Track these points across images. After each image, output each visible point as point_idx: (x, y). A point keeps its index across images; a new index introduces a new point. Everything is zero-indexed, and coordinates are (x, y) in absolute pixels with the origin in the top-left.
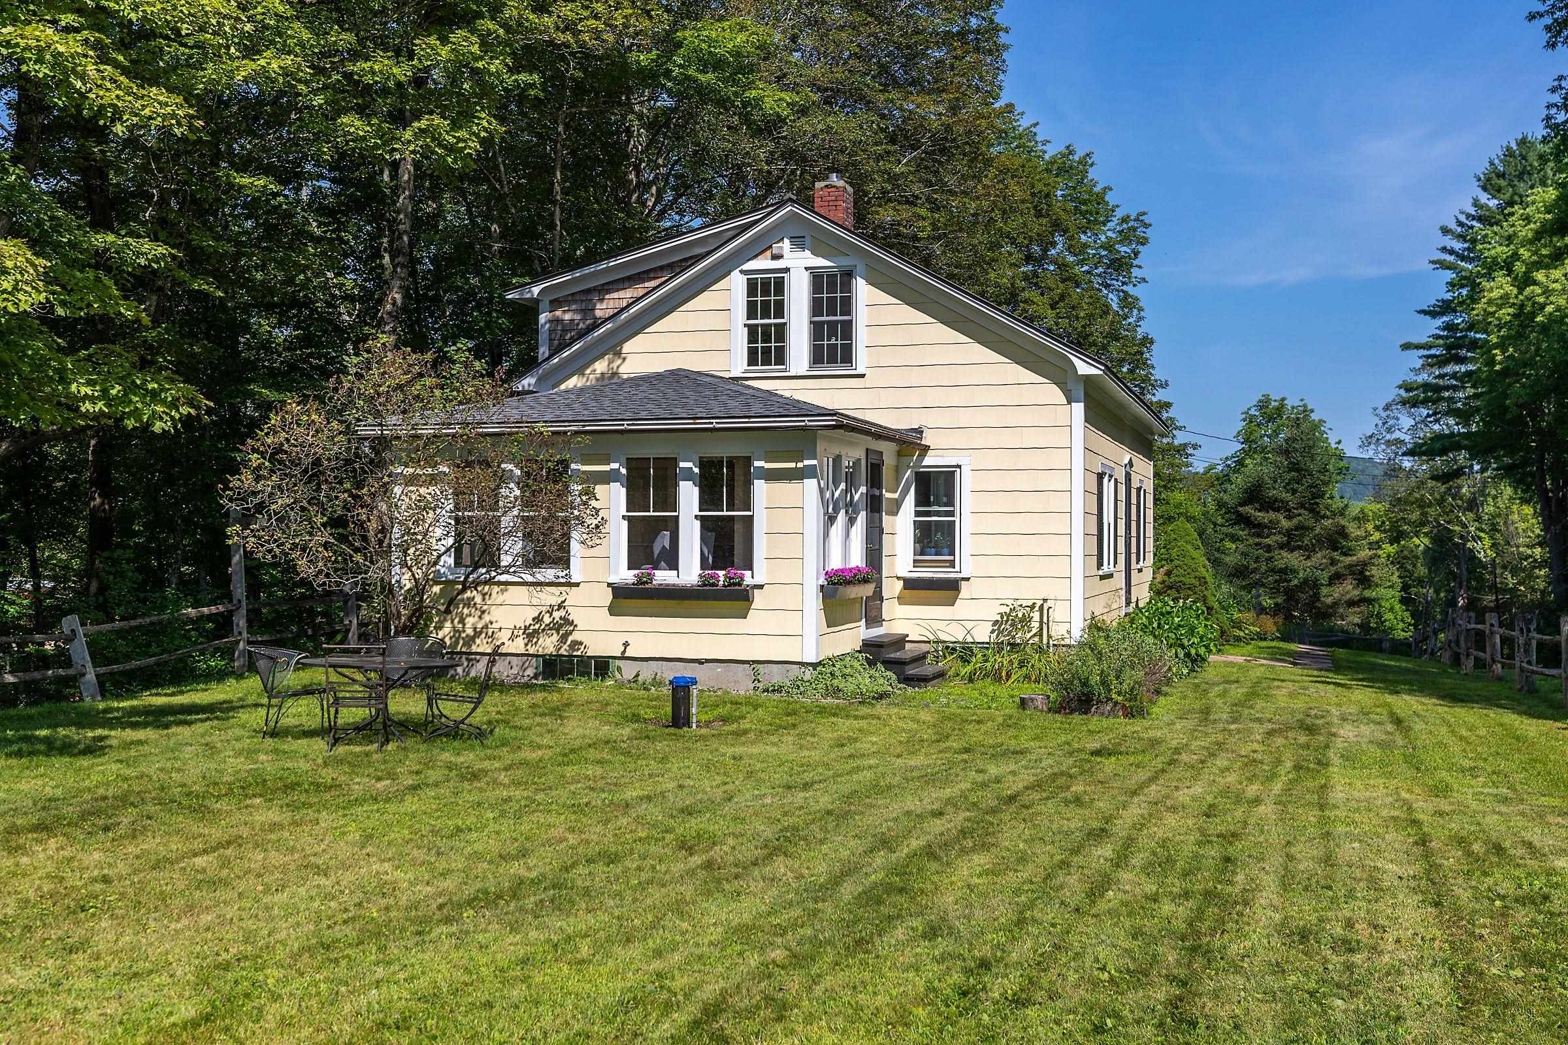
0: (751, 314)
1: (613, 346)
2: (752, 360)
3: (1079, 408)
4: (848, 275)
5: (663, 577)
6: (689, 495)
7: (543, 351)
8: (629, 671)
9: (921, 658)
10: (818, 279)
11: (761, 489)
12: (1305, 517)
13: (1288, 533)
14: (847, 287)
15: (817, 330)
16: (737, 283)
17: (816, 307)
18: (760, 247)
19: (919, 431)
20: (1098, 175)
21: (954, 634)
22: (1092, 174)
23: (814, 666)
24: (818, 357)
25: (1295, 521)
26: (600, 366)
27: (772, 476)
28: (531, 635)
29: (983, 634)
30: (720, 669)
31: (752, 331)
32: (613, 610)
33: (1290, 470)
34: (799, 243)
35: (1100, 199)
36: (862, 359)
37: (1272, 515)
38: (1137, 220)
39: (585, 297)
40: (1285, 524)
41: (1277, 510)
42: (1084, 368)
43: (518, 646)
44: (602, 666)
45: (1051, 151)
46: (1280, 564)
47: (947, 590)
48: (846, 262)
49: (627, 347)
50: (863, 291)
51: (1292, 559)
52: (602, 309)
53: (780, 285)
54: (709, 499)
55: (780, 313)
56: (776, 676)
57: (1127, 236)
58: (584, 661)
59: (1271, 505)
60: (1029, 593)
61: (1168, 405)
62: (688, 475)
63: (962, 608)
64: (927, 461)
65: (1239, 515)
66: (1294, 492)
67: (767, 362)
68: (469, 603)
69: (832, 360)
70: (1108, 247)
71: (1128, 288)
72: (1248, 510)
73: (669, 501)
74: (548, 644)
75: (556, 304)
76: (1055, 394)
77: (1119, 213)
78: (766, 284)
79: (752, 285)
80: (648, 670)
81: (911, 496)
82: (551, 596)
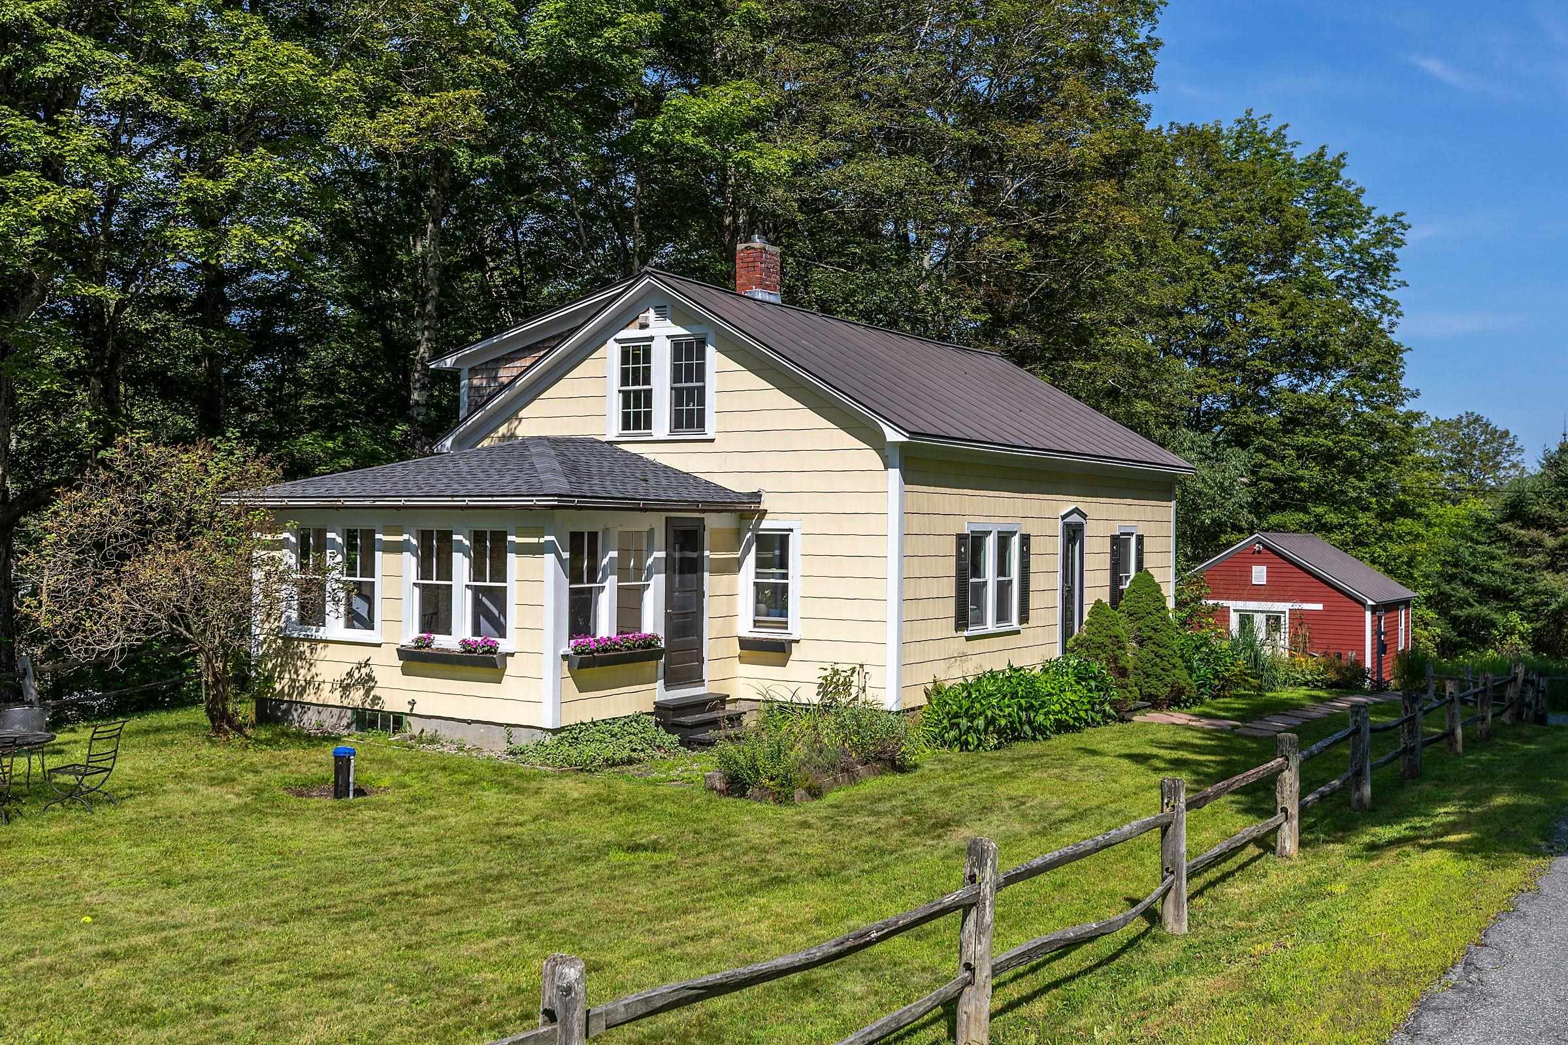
0: (625, 380)
1: (510, 412)
2: (626, 426)
3: (895, 473)
4: (702, 343)
5: (441, 641)
6: (461, 565)
7: (463, 414)
8: (415, 726)
10: (677, 347)
11: (513, 564)
14: (702, 355)
15: (678, 396)
16: (612, 351)
17: (676, 374)
18: (627, 317)
19: (758, 495)
20: (1352, 176)
22: (1345, 174)
23: (555, 732)
24: (678, 421)
25: (1561, 539)
26: (503, 430)
27: (522, 550)
28: (345, 688)
29: (810, 695)
30: (482, 729)
31: (626, 394)
32: (406, 670)
33: (1557, 485)
34: (662, 312)
35: (1353, 201)
36: (712, 423)
37: (1534, 533)
38: (1394, 220)
39: (491, 366)
42: (892, 436)
43: (335, 699)
44: (397, 721)
47: (780, 651)
48: (700, 330)
49: (521, 414)
50: (714, 358)
52: (505, 375)
53: (647, 351)
55: (647, 381)
56: (523, 739)
57: (1379, 240)
58: (386, 715)
59: (1536, 522)
60: (845, 658)
62: (461, 548)
63: (793, 670)
64: (765, 524)
65: (1500, 532)
67: (637, 427)
68: (301, 657)
69: (690, 425)
70: (1362, 250)
72: (1509, 527)
73: (446, 570)
74: (357, 697)
75: (474, 371)
76: (872, 459)
77: (1375, 214)
78: (636, 351)
79: (625, 353)
80: (430, 727)
81: (751, 560)
82: (361, 654)
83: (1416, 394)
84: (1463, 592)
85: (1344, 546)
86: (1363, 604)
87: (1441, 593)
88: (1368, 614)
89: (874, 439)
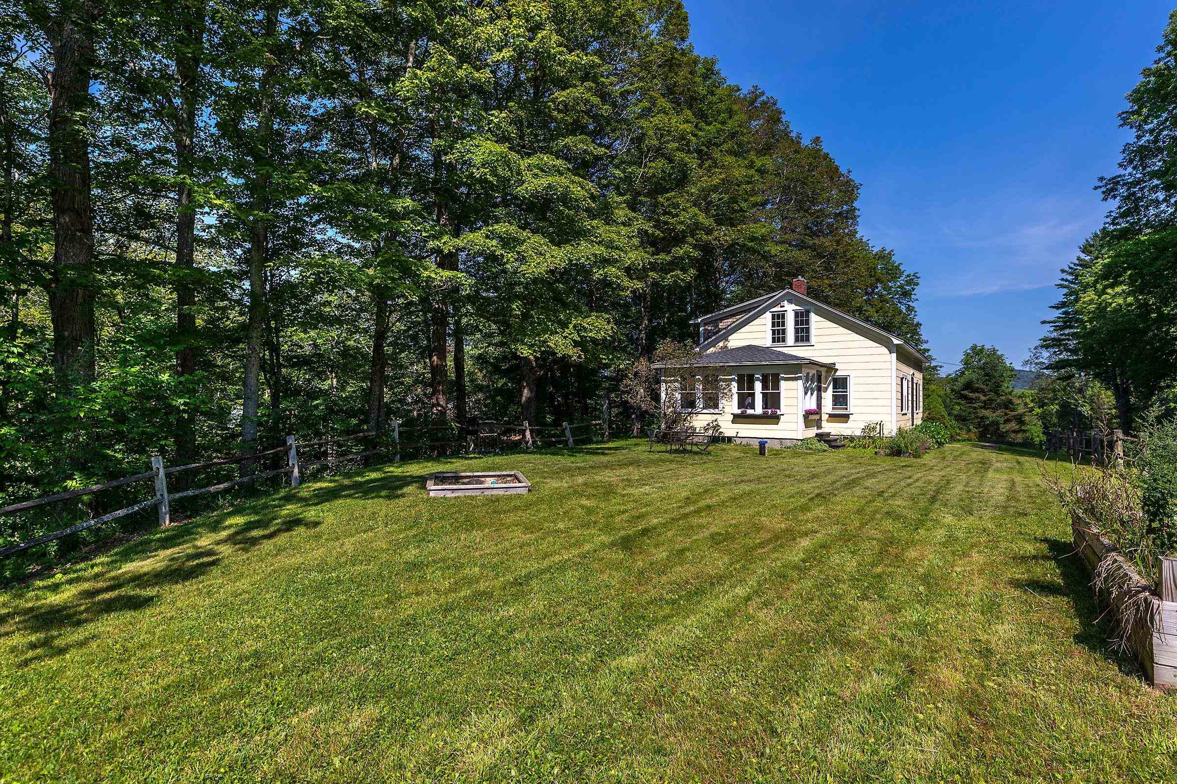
0: (773, 326)
1: (725, 338)
2: (774, 341)
3: (894, 355)
4: (808, 312)
5: (750, 412)
6: (758, 386)
7: (702, 340)
8: (738, 441)
9: (836, 440)
10: (797, 314)
11: (783, 384)
12: (992, 395)
13: (985, 402)
14: (808, 316)
15: (797, 331)
16: (768, 316)
17: (796, 323)
18: (776, 304)
19: (834, 364)
20: (896, 259)
21: (848, 433)
22: (893, 258)
23: (801, 440)
24: (797, 339)
25: (988, 397)
26: (721, 344)
27: (786, 379)
28: (706, 430)
29: (858, 433)
31: (774, 332)
32: (733, 422)
33: (985, 376)
34: (790, 302)
35: (897, 268)
36: (813, 339)
37: (977, 394)
38: (913, 275)
39: (715, 322)
40: (983, 398)
41: (978, 392)
42: (896, 341)
43: (702, 433)
44: (730, 439)
45: (876, 250)
46: (981, 415)
47: (845, 418)
48: (807, 308)
49: (730, 338)
50: (813, 317)
51: (986, 413)
52: (721, 325)
53: (783, 316)
54: (765, 387)
55: (783, 325)
56: (789, 443)
57: (909, 283)
58: (724, 438)
59: (977, 390)
60: (876, 419)
61: (928, 350)
62: (758, 379)
63: (850, 423)
64: (838, 374)
65: (961, 394)
66: (987, 385)
67: (778, 341)
69: (802, 340)
70: (901, 287)
71: (910, 303)
72: (966, 392)
73: (751, 387)
74: (712, 432)
75: (705, 324)
76: (885, 350)
77: (905, 274)
78: (778, 316)
79: (773, 317)
80: (744, 442)
81: (831, 386)
82: (715, 417)
83: (926, 342)
89: (886, 343)
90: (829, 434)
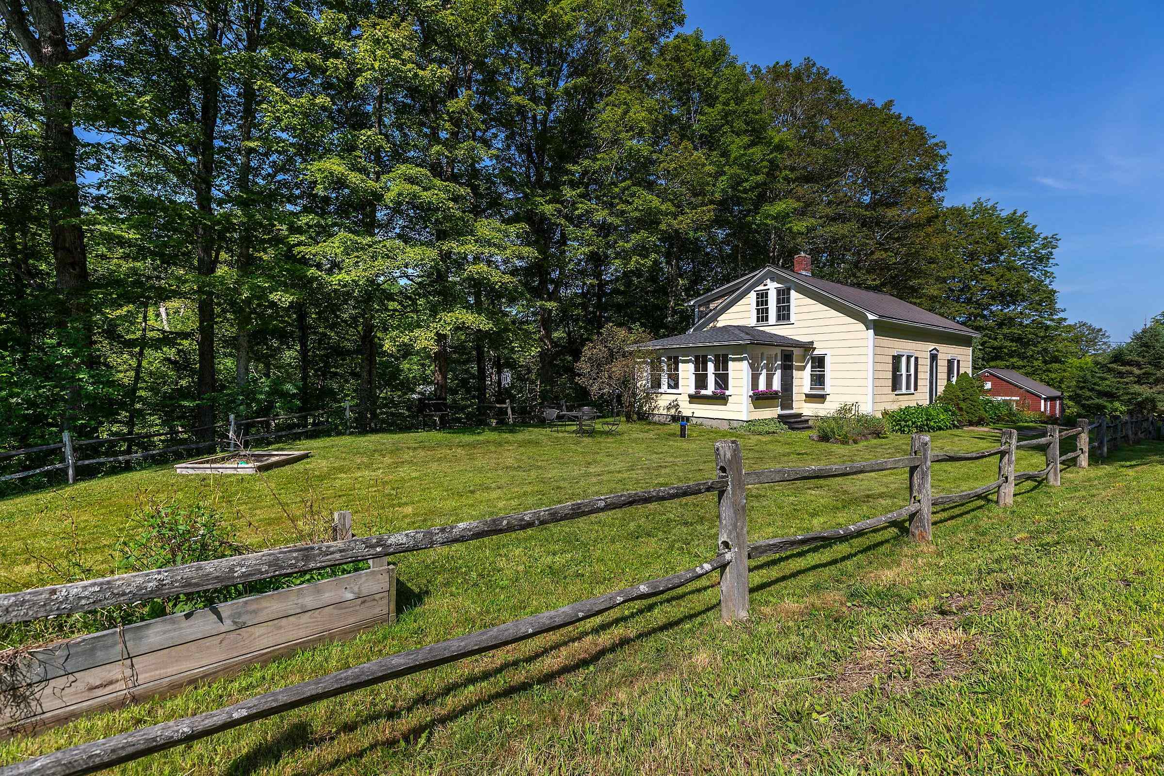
0: (758, 305)
1: (715, 318)
2: (758, 321)
3: (871, 332)
4: (789, 289)
5: (703, 392)
6: (711, 366)
7: (696, 320)
8: (694, 421)
9: (807, 421)
10: (779, 292)
11: (731, 364)
12: (1149, 369)
13: (1138, 376)
14: (789, 294)
15: (779, 309)
16: (753, 295)
17: (778, 301)
18: (760, 282)
19: (812, 342)
20: (1029, 220)
21: (822, 413)
22: (1026, 220)
23: (747, 422)
24: (779, 318)
25: (1143, 371)
26: (711, 325)
27: (734, 360)
28: (668, 409)
29: (834, 414)
30: (719, 421)
31: (758, 310)
32: (690, 402)
33: (1141, 347)
34: (772, 280)
35: (1031, 231)
36: (793, 318)
37: (1128, 368)
38: (1052, 238)
39: (707, 303)
40: (1137, 371)
41: (1132, 365)
42: (871, 317)
43: (665, 412)
44: (687, 419)
45: (1005, 214)
46: (1132, 391)
47: (822, 398)
48: (788, 285)
49: (719, 318)
50: (793, 293)
51: (1137, 388)
52: (712, 306)
53: (767, 294)
54: (717, 368)
55: (766, 304)
56: (735, 424)
57: (1044, 246)
58: (683, 417)
59: (1129, 363)
60: (852, 399)
61: (1065, 319)
62: (711, 360)
63: (827, 404)
64: (816, 352)
65: (1109, 368)
66: (1144, 357)
67: (762, 321)
68: (653, 399)
69: (784, 319)
72: (1114, 366)
73: (705, 369)
74: (673, 411)
75: (700, 306)
76: (862, 327)
77: (1042, 236)
78: (762, 294)
79: (757, 294)
80: (699, 421)
81: (809, 365)
82: (674, 397)
83: (1064, 311)
84: (1088, 394)
85: (1027, 374)
86: (1040, 397)
87: (1076, 394)
88: (1043, 401)
89: (862, 319)
90: (800, 415)
